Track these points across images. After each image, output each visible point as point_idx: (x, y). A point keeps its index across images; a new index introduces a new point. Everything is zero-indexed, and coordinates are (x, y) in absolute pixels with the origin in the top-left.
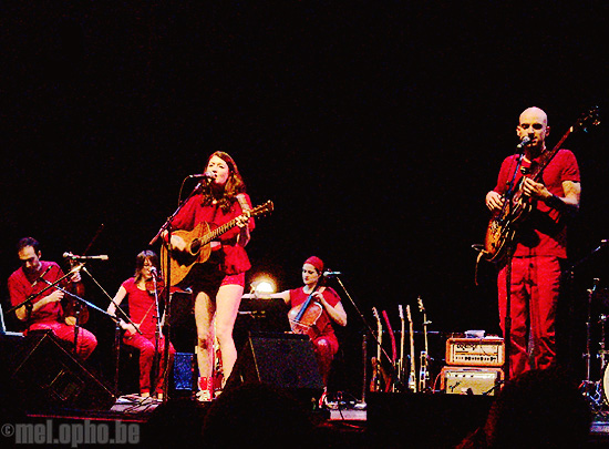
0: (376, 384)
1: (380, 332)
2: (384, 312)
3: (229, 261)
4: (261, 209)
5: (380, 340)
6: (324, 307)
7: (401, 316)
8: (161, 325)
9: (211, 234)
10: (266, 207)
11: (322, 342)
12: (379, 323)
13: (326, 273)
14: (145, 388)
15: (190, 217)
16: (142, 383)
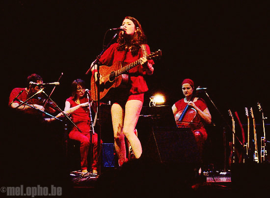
0: (232, 159)
1: (234, 126)
2: (236, 113)
3: (134, 85)
4: (154, 55)
5: (234, 131)
6: (197, 111)
7: (247, 114)
8: (93, 126)
9: (122, 69)
10: (158, 54)
11: (197, 133)
12: (233, 120)
13: (198, 89)
14: (84, 166)
15: (110, 57)
16: (82, 163)
